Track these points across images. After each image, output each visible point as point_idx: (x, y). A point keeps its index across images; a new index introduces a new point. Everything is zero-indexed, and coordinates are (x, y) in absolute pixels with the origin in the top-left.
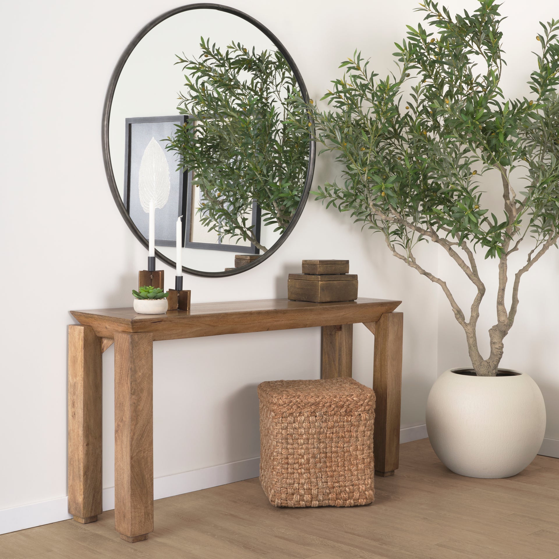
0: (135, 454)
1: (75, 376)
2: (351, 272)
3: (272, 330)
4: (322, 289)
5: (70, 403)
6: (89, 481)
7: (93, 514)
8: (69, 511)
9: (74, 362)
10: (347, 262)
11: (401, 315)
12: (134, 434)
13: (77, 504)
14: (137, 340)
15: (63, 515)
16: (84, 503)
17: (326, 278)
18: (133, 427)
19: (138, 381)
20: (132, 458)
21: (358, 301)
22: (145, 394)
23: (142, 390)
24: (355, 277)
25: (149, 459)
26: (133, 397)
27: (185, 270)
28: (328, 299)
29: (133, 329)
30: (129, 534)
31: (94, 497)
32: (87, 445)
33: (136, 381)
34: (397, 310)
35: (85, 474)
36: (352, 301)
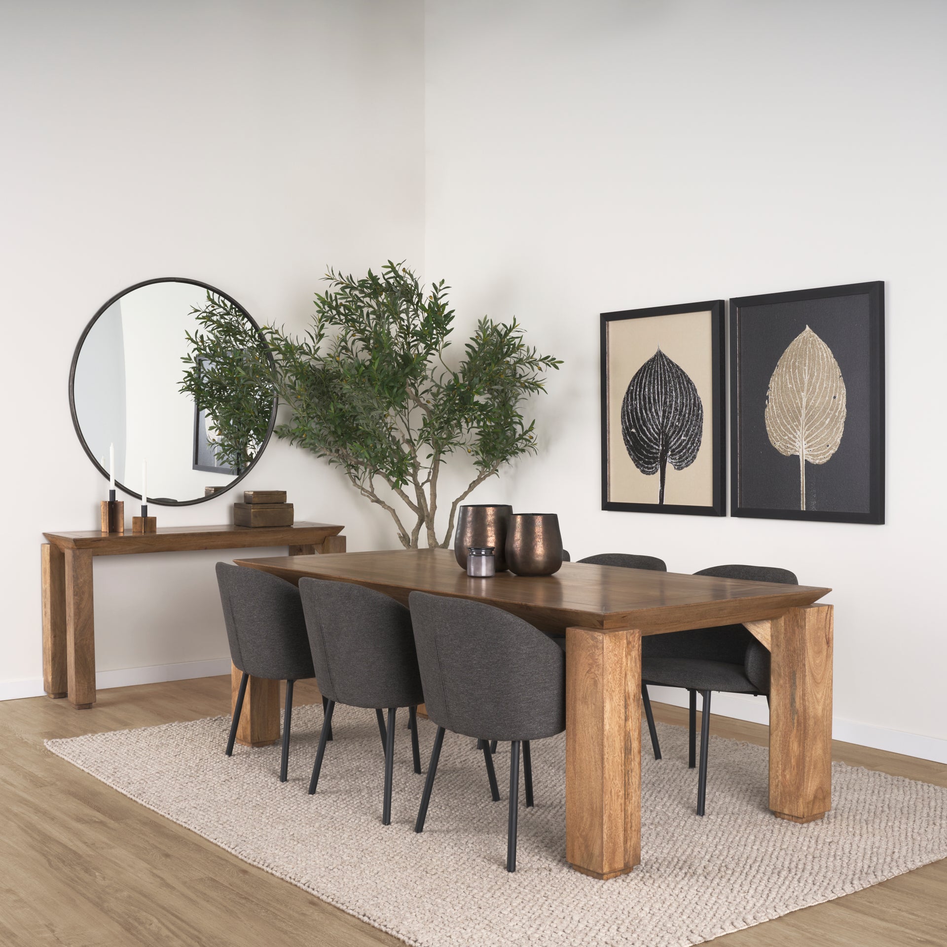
0: (78, 641)
1: (45, 583)
2: (288, 501)
3: (210, 549)
4: (255, 516)
5: (43, 605)
6: (56, 665)
7: (60, 691)
8: (45, 690)
9: (45, 573)
10: (285, 493)
11: (344, 538)
12: (77, 626)
13: (48, 683)
14: (78, 554)
15: (41, 692)
16: (53, 682)
17: (259, 506)
18: (76, 621)
19: (80, 586)
20: (75, 644)
21: (294, 526)
22: (86, 596)
23: (83, 593)
24: (291, 506)
25: (91, 646)
26: (76, 597)
27: (149, 500)
28: (262, 525)
29: (76, 546)
30: (75, 703)
31: (61, 677)
32: (55, 637)
33: (77, 585)
34: (341, 534)
35: (53, 659)
36: (289, 526)
